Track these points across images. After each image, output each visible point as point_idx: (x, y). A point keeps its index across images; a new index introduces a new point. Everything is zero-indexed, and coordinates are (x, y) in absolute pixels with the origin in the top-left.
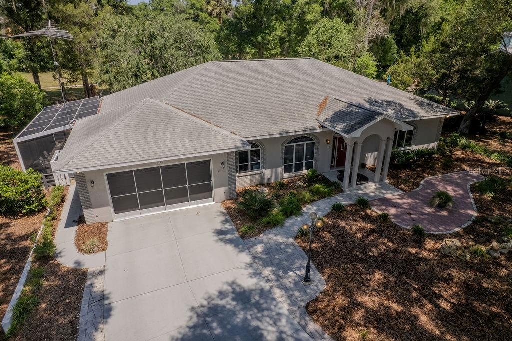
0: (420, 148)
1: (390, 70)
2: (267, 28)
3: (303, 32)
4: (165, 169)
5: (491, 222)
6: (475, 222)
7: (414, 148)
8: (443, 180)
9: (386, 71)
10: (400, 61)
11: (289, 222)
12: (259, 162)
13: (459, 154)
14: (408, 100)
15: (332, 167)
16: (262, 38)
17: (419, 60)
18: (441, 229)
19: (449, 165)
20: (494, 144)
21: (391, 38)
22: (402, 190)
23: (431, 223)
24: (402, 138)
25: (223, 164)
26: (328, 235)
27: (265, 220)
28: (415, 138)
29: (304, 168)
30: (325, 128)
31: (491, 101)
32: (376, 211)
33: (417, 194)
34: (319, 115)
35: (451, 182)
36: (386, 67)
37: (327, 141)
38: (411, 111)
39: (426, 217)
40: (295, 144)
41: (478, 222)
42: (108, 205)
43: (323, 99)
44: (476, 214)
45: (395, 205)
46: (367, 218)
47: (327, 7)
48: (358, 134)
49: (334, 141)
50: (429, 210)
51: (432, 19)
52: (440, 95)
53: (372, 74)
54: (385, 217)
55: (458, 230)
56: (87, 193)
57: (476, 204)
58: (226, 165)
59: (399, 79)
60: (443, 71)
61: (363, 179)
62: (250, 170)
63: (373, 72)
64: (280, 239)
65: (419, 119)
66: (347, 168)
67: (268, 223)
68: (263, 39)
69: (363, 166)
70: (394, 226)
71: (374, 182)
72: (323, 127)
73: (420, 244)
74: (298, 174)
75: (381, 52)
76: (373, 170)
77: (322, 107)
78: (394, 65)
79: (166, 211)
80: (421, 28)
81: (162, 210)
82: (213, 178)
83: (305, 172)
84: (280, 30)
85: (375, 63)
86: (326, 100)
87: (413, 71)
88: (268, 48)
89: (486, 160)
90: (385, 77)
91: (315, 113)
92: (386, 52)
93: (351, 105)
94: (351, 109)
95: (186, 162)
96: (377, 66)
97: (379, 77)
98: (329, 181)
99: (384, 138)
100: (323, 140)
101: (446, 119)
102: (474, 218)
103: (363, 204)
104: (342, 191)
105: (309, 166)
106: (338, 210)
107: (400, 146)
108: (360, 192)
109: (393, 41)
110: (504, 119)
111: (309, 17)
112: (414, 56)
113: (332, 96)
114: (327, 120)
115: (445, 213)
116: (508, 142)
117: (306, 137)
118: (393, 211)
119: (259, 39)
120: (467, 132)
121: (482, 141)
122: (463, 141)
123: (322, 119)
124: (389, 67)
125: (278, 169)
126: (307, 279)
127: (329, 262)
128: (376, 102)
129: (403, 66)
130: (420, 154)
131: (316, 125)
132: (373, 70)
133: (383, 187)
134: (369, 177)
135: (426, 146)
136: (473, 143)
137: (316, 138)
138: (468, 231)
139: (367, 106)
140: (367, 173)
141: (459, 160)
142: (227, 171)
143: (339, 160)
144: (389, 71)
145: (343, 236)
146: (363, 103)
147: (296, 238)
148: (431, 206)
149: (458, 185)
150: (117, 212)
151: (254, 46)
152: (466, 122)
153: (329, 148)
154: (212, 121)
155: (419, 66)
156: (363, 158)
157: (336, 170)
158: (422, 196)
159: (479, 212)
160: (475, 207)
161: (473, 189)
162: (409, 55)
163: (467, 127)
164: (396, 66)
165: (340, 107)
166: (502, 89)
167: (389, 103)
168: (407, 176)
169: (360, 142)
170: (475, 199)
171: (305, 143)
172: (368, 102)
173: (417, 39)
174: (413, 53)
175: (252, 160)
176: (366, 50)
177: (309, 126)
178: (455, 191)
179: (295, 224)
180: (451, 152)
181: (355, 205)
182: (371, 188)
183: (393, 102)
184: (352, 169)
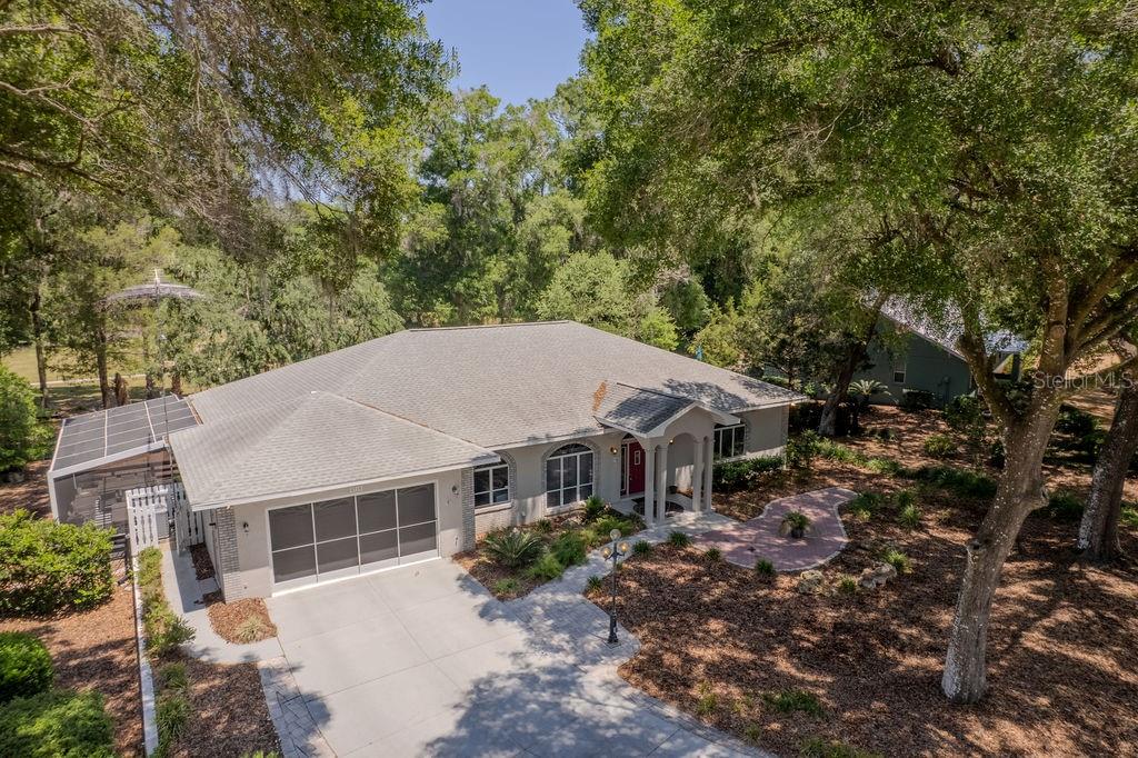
0: (758, 455)
1: (699, 336)
2: (470, 267)
3: (539, 275)
4: (362, 499)
5: (864, 549)
6: (843, 551)
7: (749, 456)
8: (797, 502)
9: (692, 339)
10: (714, 320)
11: (569, 575)
12: (506, 487)
13: (820, 464)
14: (730, 381)
15: (623, 493)
16: (464, 285)
17: (742, 320)
18: (798, 562)
19: (805, 480)
20: (873, 447)
21: (695, 281)
22: (737, 518)
23: (782, 556)
24: (729, 440)
25: (454, 489)
26: (633, 585)
27: (533, 570)
28: (749, 438)
29: (578, 496)
30: (608, 427)
31: (862, 381)
32: (701, 548)
33: (762, 522)
34: (595, 408)
35: (812, 503)
36: (691, 333)
37: (612, 450)
38: (735, 397)
39: (777, 550)
40: (562, 457)
41: (848, 550)
42: (265, 564)
43: (597, 385)
44: (846, 541)
45: (728, 539)
46: (691, 558)
47: (580, 230)
48: (659, 431)
49: (623, 450)
50: (780, 542)
51: (758, 250)
52: (782, 373)
53: (670, 345)
54: (714, 554)
55: (821, 562)
56: (235, 543)
57: (845, 529)
58: (459, 490)
59: (715, 351)
60: (781, 336)
61: (673, 507)
62: (491, 501)
63: (670, 342)
64: (561, 598)
65: (750, 409)
66: (649, 494)
67: (538, 576)
68: (467, 287)
69: (672, 490)
70: (730, 566)
71: (692, 510)
72: (606, 427)
73: (771, 584)
74: (567, 507)
75: (680, 306)
76: (689, 495)
77: (599, 397)
78: (704, 327)
79: (361, 575)
80: (744, 264)
81: (354, 573)
82: (438, 514)
83: (580, 503)
84: (497, 270)
85: (673, 327)
86: (603, 386)
87: (736, 337)
88: (477, 304)
89: (862, 471)
90: (692, 349)
91: (589, 406)
92: (689, 304)
93: (644, 391)
94: (644, 396)
95: (396, 488)
96: (676, 331)
97: (681, 350)
98: (621, 515)
99: (699, 438)
100: (605, 450)
101: (792, 410)
102: (842, 547)
103: (679, 539)
104: (645, 528)
105: (586, 492)
106: (642, 551)
107: (727, 454)
108: (673, 525)
109: (699, 286)
110: (887, 409)
111: (547, 248)
112: (733, 313)
113: (612, 381)
114: (610, 414)
115: (802, 543)
116: (891, 443)
117: (577, 445)
118: (727, 547)
119: (460, 287)
120: (831, 430)
121: (855, 444)
122: (826, 445)
123: (601, 415)
124: (696, 331)
125: (537, 498)
126: (613, 639)
127: (640, 616)
128: (681, 385)
129: (719, 328)
130: (760, 466)
131: (592, 424)
132: (670, 336)
133: (707, 516)
134: (683, 505)
135: (768, 452)
136: (840, 447)
137: (594, 445)
138: (834, 562)
139: (668, 391)
140: (681, 500)
141: (822, 472)
142: (460, 501)
143: (635, 481)
144: (698, 338)
145: (654, 582)
146: (660, 387)
147: (585, 593)
148: (780, 536)
149: (820, 506)
150: (280, 577)
151: (448, 299)
152: (827, 415)
153: (617, 461)
154: (429, 424)
155: (743, 329)
156: (672, 476)
157: (629, 498)
158: (767, 524)
159: (849, 537)
160: (844, 532)
161: (842, 510)
162: (725, 311)
163: (830, 423)
164: (707, 330)
165: (627, 394)
166: (871, 362)
167: (701, 387)
168: (742, 498)
169: (665, 446)
170: (844, 522)
171: (578, 455)
172: (669, 386)
173: (737, 284)
174: (732, 309)
175: (495, 485)
176: (654, 304)
177: (583, 426)
178: (816, 514)
179: (578, 575)
180: (809, 462)
181: (668, 544)
182: (688, 519)
183: (705, 384)
184: (655, 495)
